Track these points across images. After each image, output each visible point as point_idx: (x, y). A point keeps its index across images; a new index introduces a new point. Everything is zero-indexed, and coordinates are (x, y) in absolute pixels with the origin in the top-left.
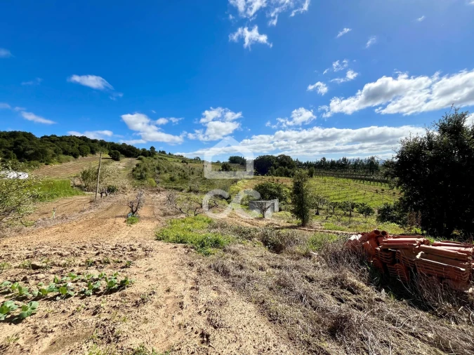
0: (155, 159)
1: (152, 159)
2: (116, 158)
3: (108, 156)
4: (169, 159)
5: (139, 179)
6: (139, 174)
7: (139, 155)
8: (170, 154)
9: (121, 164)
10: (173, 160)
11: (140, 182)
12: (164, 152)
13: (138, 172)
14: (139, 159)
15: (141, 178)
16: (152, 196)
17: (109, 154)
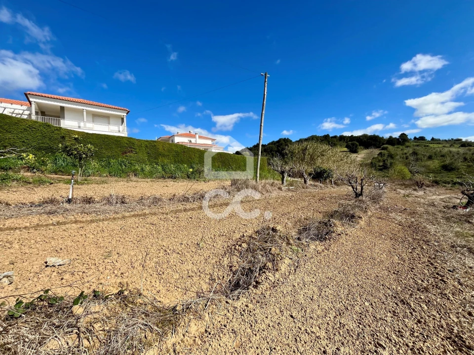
0: (407, 147)
1: (401, 147)
2: (354, 151)
3: (346, 149)
4: (431, 145)
5: (381, 170)
6: (381, 164)
7: (383, 144)
8: (433, 139)
9: (359, 156)
10: (440, 146)
11: (382, 173)
12: (422, 138)
13: (379, 161)
14: (384, 149)
15: (384, 168)
16: (402, 192)
17: (346, 147)
